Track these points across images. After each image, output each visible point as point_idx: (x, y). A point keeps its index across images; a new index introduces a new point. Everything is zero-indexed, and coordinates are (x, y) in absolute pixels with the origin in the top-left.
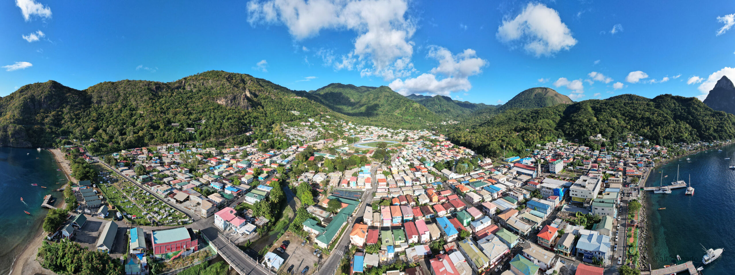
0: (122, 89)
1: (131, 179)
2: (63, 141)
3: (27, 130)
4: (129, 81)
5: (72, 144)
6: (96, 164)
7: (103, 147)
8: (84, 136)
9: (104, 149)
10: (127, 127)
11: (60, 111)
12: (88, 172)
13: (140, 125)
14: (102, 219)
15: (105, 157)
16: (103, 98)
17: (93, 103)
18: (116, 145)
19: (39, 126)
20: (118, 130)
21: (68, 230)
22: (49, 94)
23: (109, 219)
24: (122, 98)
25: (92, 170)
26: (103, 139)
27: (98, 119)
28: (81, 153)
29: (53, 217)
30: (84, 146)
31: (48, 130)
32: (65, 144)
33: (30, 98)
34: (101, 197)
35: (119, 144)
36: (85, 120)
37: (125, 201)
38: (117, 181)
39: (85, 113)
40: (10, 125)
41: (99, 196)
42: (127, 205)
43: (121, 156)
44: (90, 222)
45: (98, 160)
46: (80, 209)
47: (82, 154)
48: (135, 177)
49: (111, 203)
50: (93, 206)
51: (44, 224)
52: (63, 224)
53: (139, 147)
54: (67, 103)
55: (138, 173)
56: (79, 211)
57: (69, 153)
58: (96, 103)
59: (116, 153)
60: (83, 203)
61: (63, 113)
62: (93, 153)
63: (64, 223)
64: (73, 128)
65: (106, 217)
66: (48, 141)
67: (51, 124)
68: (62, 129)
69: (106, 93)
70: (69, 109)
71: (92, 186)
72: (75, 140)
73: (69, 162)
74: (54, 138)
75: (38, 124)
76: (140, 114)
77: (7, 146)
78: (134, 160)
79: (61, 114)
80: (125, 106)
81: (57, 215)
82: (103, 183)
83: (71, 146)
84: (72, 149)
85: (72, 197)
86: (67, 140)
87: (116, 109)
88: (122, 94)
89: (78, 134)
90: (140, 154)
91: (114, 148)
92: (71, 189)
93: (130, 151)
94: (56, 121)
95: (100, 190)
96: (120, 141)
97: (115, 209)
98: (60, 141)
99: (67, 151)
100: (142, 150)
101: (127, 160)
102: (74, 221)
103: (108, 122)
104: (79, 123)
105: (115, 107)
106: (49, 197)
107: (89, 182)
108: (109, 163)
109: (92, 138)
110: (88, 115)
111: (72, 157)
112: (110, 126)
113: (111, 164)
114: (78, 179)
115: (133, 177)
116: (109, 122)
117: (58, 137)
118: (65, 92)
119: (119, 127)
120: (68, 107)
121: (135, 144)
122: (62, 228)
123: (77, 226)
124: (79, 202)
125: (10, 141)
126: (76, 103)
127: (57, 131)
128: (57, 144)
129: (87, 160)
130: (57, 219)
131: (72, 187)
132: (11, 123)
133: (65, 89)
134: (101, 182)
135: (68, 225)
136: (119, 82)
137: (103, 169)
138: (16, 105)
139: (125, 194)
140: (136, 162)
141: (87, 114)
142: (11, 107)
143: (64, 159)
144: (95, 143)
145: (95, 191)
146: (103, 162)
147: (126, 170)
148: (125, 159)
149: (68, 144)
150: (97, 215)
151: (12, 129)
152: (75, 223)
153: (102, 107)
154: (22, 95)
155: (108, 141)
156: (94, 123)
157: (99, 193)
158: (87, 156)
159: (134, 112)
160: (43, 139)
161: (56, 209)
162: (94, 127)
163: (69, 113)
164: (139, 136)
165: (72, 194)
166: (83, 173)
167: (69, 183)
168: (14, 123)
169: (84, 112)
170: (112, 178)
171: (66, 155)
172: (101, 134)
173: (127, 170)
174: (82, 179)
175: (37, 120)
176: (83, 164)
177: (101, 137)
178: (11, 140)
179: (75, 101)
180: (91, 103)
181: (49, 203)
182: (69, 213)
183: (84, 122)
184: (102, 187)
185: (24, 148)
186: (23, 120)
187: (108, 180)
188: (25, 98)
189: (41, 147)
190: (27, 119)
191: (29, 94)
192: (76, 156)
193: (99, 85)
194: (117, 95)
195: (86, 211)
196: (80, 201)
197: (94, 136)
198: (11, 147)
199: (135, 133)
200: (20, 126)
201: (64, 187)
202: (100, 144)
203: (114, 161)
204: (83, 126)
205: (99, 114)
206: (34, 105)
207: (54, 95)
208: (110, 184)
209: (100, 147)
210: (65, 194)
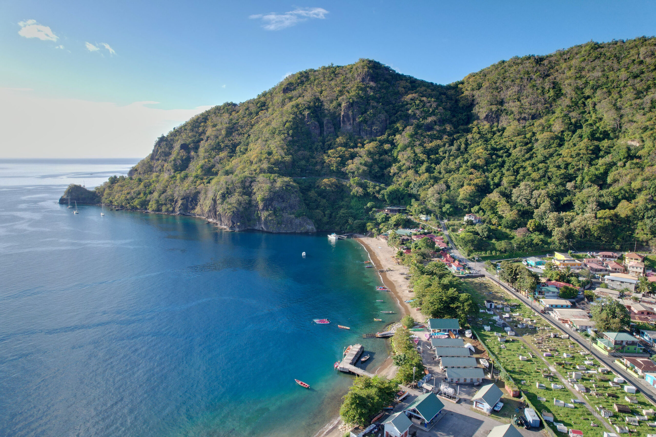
0: (568, 74)
1: (578, 335)
2: (394, 218)
3: (304, 190)
4: (596, 47)
5: (416, 226)
6: (476, 280)
7: (498, 239)
8: (448, 206)
9: (501, 245)
10: (579, 188)
11: (387, 141)
12: (454, 299)
13: (623, 184)
14: (483, 414)
15: (503, 264)
16: (506, 106)
17: (478, 118)
18: (537, 238)
19: (333, 180)
20: (550, 196)
21: (396, 422)
22: (359, 96)
23: (503, 419)
24: (565, 102)
25: (463, 296)
26: (501, 217)
27: (487, 163)
28: (438, 250)
29: (364, 393)
30: (447, 232)
31: (357, 190)
32: (397, 225)
33: (309, 108)
34: (484, 363)
35: (549, 234)
36: (452, 166)
37: (552, 386)
38: (533, 331)
39: (454, 148)
40: (261, 178)
41: (477, 360)
42: (558, 399)
43: (551, 267)
44: (451, 414)
45: (483, 271)
46: (429, 382)
47: (442, 253)
48: (591, 332)
49: (511, 381)
50: (462, 381)
51: (343, 408)
52: (387, 410)
53: (614, 250)
54: (407, 119)
55: (603, 324)
56: (425, 385)
57: (408, 249)
58: (487, 118)
59: (538, 260)
60: (439, 369)
61: (394, 145)
62: (470, 252)
63: (390, 407)
64: (420, 186)
65: (494, 412)
66: (355, 218)
67: (364, 175)
68: (391, 188)
69: (516, 89)
70: (411, 136)
71: (462, 333)
72: (423, 217)
73: (406, 271)
74: (371, 209)
75: (331, 173)
76: (629, 149)
77: (253, 231)
78: (591, 284)
79: (391, 150)
80: (577, 126)
81: (373, 391)
82: (492, 330)
83: (414, 231)
84: (414, 238)
85: (410, 354)
86: (404, 217)
87: (547, 134)
88: (567, 90)
89: (432, 202)
90: (615, 271)
91: (531, 244)
92: (408, 334)
93: (578, 258)
94: (377, 169)
95: (481, 346)
96: (550, 226)
97: (522, 400)
98: (387, 219)
99: (403, 242)
100: (621, 258)
101: (569, 282)
102: (413, 407)
103: (517, 172)
104: (436, 174)
105: (543, 131)
106: (355, 349)
107: (455, 324)
108: (514, 280)
109: (470, 212)
110: (462, 152)
111: (414, 257)
112: (522, 184)
113: (517, 284)
114: (427, 313)
115: (584, 330)
116: (522, 172)
117: (380, 208)
118: (401, 90)
119: (551, 186)
120: (409, 130)
121: (599, 238)
122: (385, 417)
123: (419, 418)
124: (428, 366)
125: (259, 218)
126: (430, 119)
127: (378, 192)
128: (377, 224)
129: (453, 268)
130: (373, 399)
131: (411, 331)
132: (262, 171)
133: (403, 83)
134: (487, 328)
135: (397, 414)
136: (562, 54)
137: (493, 297)
138: (274, 124)
139: (553, 369)
140: (597, 291)
141: (459, 149)
142: (261, 132)
143: (394, 262)
144: (478, 228)
145: (468, 345)
146: (496, 277)
147: (562, 307)
148: (562, 278)
149: (405, 227)
150: (471, 403)
151: (266, 186)
152: (414, 411)
153: (504, 129)
154: (291, 99)
155: (514, 225)
156: (477, 173)
157: (478, 351)
158: (454, 258)
159: (605, 143)
160: (342, 211)
161: (372, 376)
162: (476, 185)
163: (411, 145)
164: (616, 215)
165: (410, 347)
166: (441, 301)
167: (404, 320)
168: (270, 171)
169: (452, 144)
170: (518, 322)
171: (401, 254)
172: (496, 203)
173: (567, 307)
174: (437, 314)
175: (329, 166)
176: (441, 277)
177: (495, 213)
178: (264, 215)
179: (427, 114)
180: (470, 118)
181: (356, 362)
182: (403, 387)
183: (449, 172)
184: (488, 340)
185: (295, 233)
186: (294, 162)
187: (504, 325)
188: (297, 106)
189: (338, 233)
190: (303, 162)
191: (308, 97)
192: (424, 255)
193: (496, 67)
194: (552, 93)
195: (443, 387)
196: (430, 363)
197: (476, 208)
198: (263, 231)
199: (602, 206)
200: (287, 179)
201: (393, 330)
202: (489, 230)
203: (529, 281)
204: (446, 182)
205: (494, 149)
206: (321, 125)
207: (374, 98)
208: (510, 335)
209: (489, 237)
210: (394, 345)
